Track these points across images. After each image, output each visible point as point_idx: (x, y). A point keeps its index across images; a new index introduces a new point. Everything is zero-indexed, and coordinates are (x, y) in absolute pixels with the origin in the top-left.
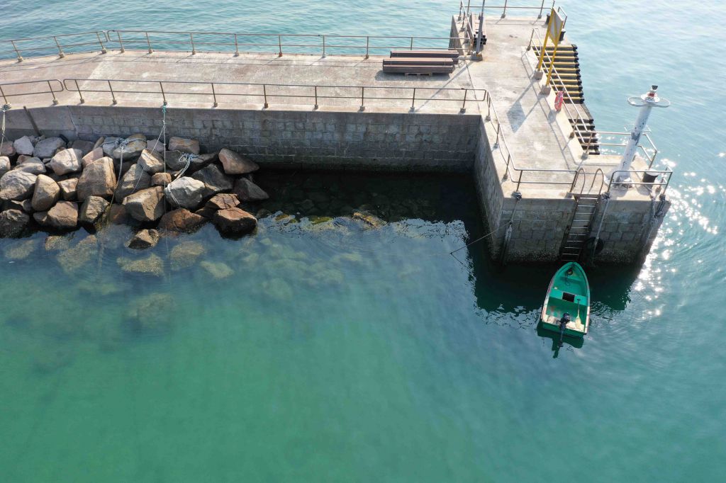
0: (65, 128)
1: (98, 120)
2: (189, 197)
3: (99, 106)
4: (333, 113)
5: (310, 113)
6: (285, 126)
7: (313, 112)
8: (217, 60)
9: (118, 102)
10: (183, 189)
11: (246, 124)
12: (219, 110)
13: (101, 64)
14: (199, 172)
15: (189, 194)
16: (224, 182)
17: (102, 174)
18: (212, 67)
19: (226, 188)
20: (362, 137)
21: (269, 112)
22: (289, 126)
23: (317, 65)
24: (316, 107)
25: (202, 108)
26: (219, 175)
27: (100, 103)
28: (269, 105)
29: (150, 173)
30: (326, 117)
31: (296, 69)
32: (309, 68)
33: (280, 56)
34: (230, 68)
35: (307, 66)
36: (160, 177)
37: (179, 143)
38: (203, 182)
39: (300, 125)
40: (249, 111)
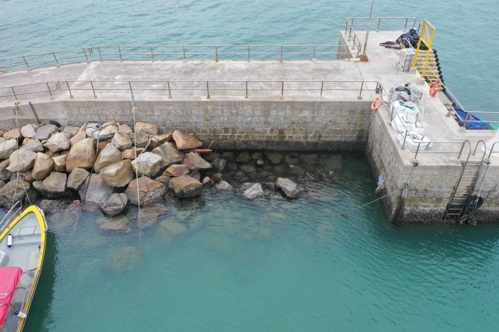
0: (59, 117)
1: (83, 111)
2: (150, 168)
3: (84, 100)
4: (260, 102)
5: (242, 102)
6: (223, 112)
7: (244, 101)
8: (170, 66)
9: (98, 97)
10: (145, 162)
11: (193, 111)
12: (174, 102)
13: (86, 71)
14: (158, 148)
15: (150, 165)
16: (177, 155)
17: (85, 151)
18: (167, 70)
19: (178, 160)
20: (282, 119)
21: (210, 102)
22: (225, 113)
23: (245, 67)
24: (247, 97)
25: (160, 100)
26: (173, 150)
27: (85, 98)
28: (211, 97)
29: (121, 149)
30: (254, 104)
31: (229, 70)
32: (239, 70)
33: (217, 61)
34: (180, 71)
35: (237, 68)
36: (128, 153)
37: (142, 127)
38: (161, 156)
39: (235, 111)
40: (196, 101)
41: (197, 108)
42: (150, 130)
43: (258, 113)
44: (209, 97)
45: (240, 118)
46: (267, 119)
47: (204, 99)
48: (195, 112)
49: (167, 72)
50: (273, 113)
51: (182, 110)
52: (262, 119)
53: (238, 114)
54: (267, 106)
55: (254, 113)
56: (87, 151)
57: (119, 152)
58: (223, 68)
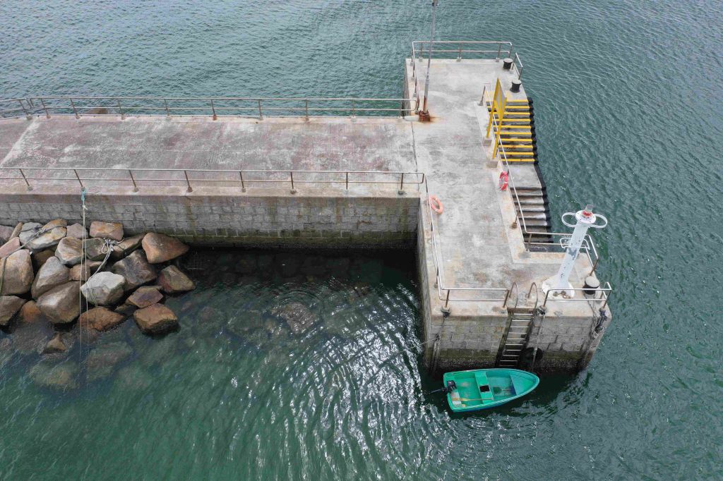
1: (14, 206)
2: (107, 295)
3: (13, 193)
4: (261, 198)
5: (236, 197)
6: (212, 210)
7: (240, 197)
8: (146, 126)
9: (35, 188)
10: (99, 287)
11: (170, 208)
12: (140, 196)
13: (23, 135)
14: (121, 263)
15: (106, 291)
16: (148, 272)
17: (16, 270)
18: (140, 136)
19: (149, 280)
20: (295, 218)
21: (193, 197)
22: (216, 210)
23: (252, 131)
24: (244, 191)
25: (122, 194)
26: (142, 264)
27: (15, 189)
28: (193, 189)
29: (69, 266)
30: (254, 201)
31: (230, 137)
32: (243, 136)
33: (215, 119)
34: (158, 138)
35: (242, 132)
36: (78, 271)
37: (99, 230)
38: (124, 274)
39: (228, 209)
40: (172, 197)
41: (175, 204)
42: (110, 234)
43: (260, 210)
44: (190, 190)
45: (237, 217)
46: (274, 217)
47: (183, 192)
48: (172, 208)
49: (141, 140)
50: (283, 211)
51: (155, 207)
52: (267, 218)
53: (232, 212)
54: (272, 203)
55: (255, 211)
56: (20, 269)
57: (65, 269)
58: (221, 133)
